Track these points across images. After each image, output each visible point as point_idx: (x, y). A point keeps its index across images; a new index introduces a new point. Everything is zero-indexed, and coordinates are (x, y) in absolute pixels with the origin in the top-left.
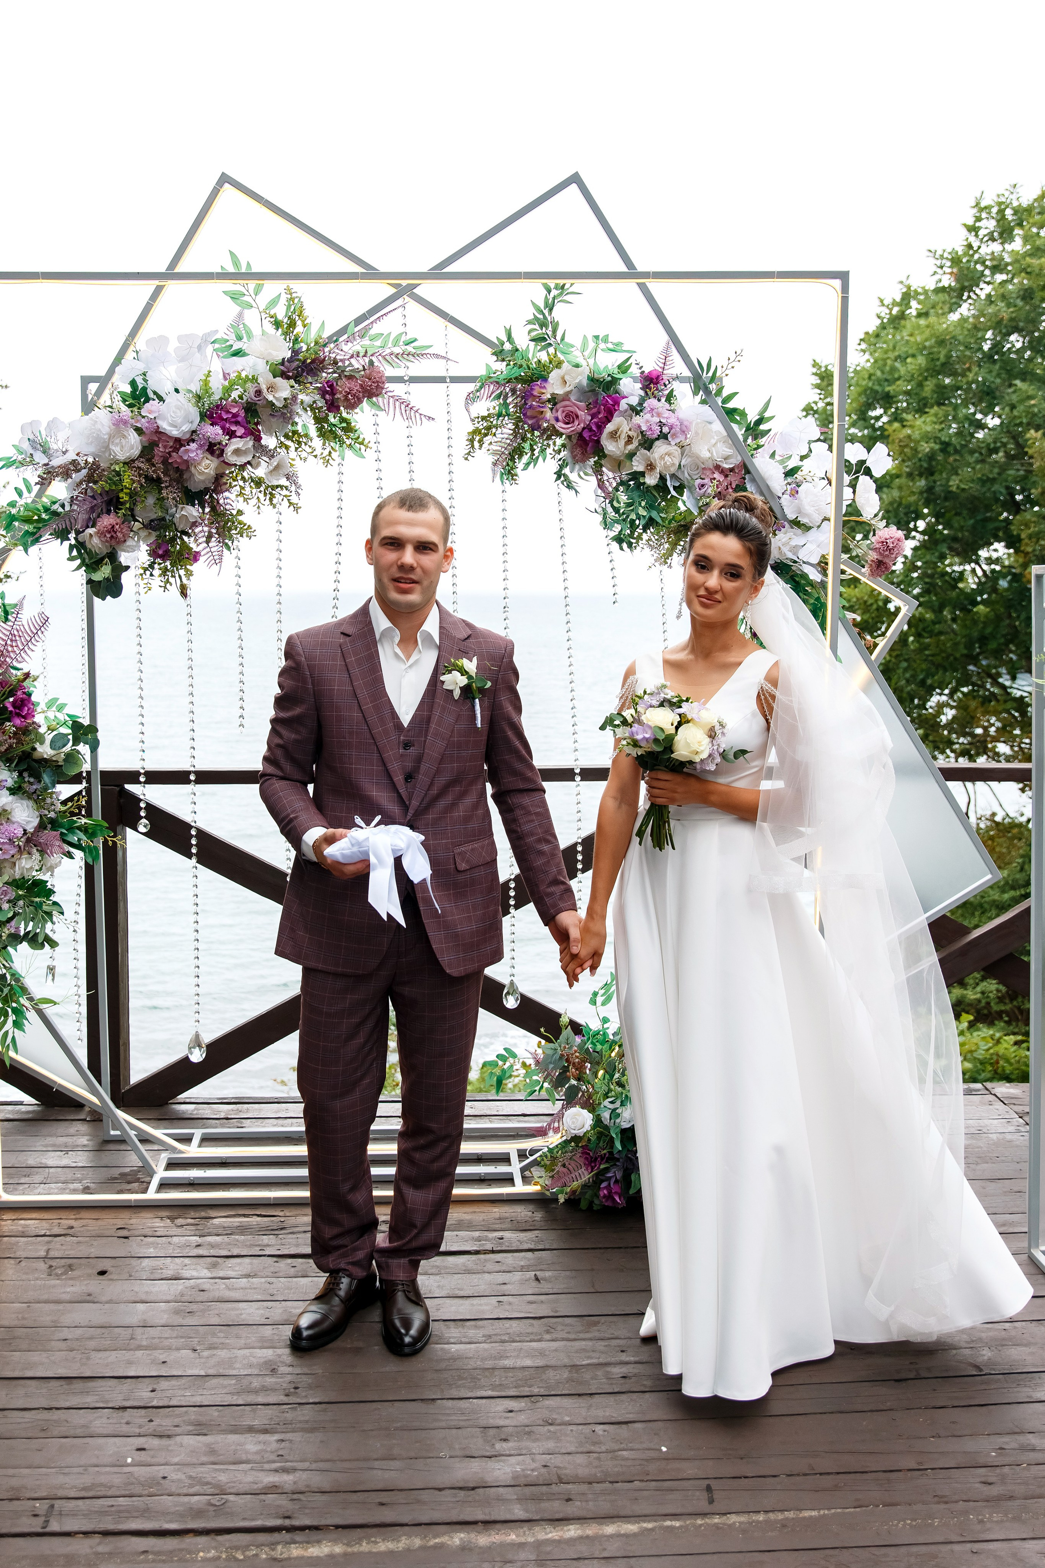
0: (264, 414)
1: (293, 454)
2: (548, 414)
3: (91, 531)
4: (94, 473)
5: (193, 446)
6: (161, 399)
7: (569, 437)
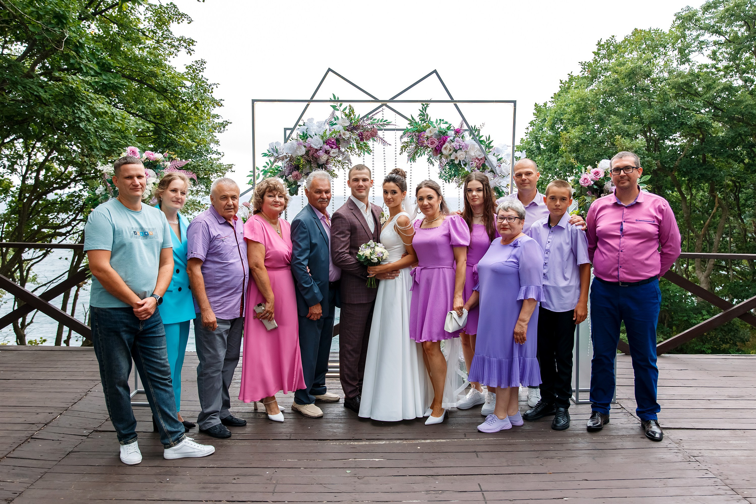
0: (341, 141)
1: (349, 153)
2: (426, 142)
3: (290, 176)
4: (291, 159)
5: (321, 151)
6: (311, 137)
7: (432, 149)
